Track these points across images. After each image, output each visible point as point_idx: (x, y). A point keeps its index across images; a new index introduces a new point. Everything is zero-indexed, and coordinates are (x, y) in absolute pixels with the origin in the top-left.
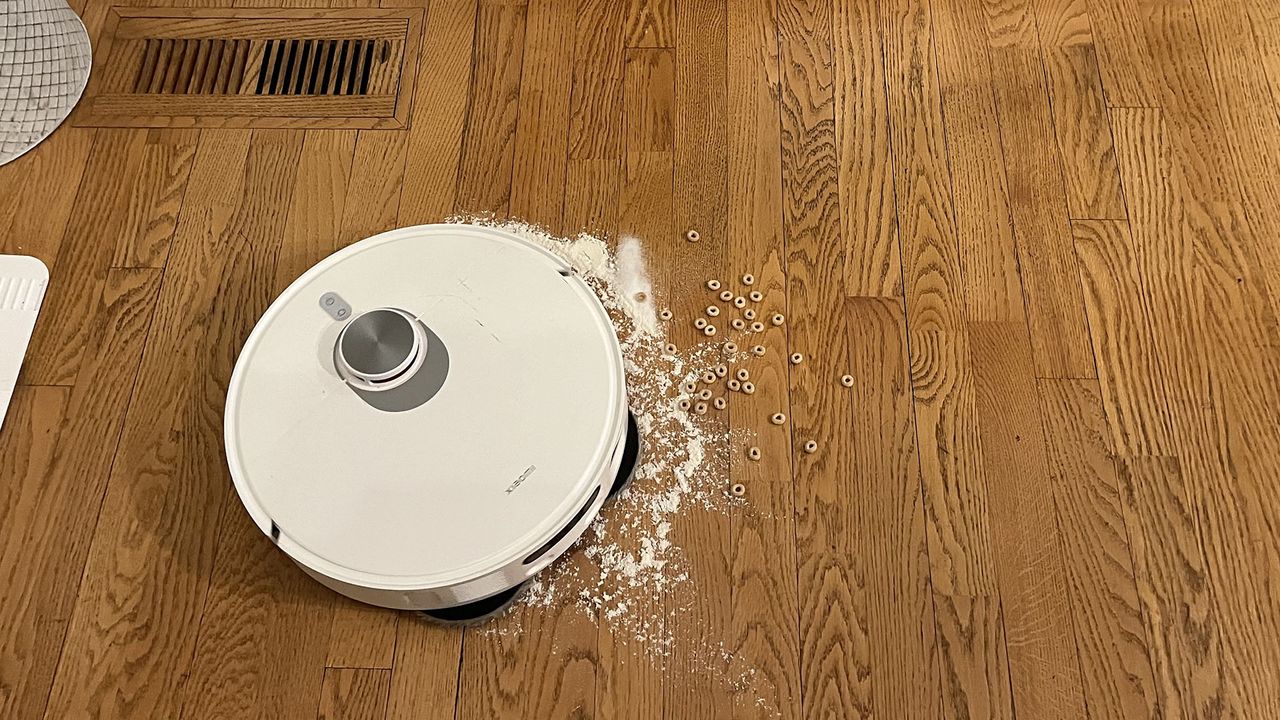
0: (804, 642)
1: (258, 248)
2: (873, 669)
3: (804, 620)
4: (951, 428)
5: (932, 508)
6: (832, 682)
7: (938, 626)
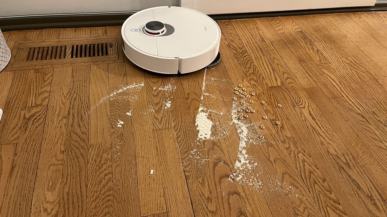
0: (302, 175)
1: (82, 96)
2: (326, 179)
3: (299, 169)
4: (313, 113)
5: (319, 133)
6: (316, 185)
7: (338, 163)
